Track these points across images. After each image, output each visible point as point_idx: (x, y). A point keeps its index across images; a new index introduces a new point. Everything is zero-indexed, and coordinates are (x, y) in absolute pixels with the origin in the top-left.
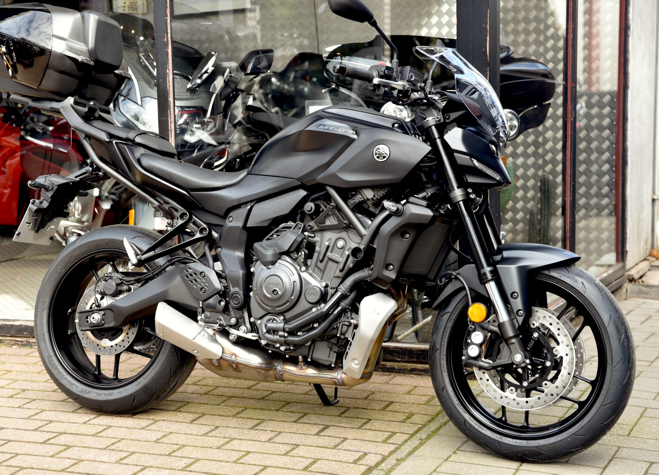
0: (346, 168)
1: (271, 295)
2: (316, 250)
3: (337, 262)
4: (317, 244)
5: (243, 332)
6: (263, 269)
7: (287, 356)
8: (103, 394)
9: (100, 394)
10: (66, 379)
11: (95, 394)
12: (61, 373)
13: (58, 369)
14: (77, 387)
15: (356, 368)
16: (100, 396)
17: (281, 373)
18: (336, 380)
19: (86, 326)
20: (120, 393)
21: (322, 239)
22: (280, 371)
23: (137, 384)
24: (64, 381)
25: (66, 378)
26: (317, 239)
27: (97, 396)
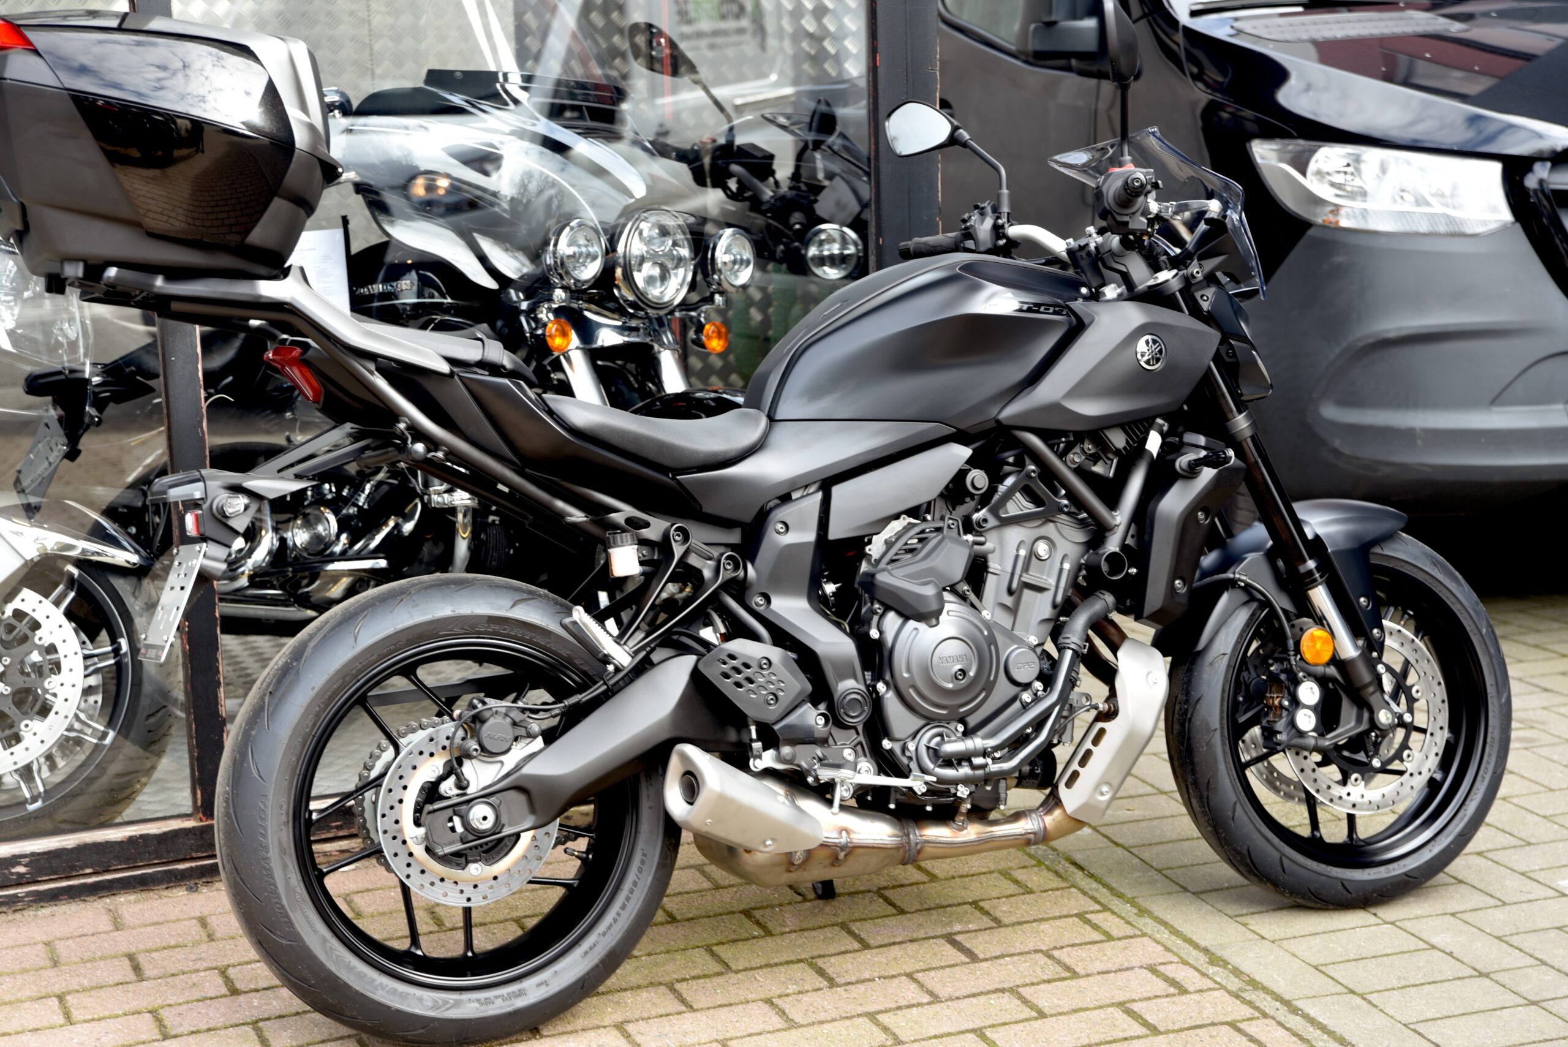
0: (1080, 390)
1: (952, 682)
2: (991, 570)
3: (1040, 589)
4: (990, 557)
5: (867, 775)
6: (916, 629)
7: (929, 808)
8: (496, 997)
9: (488, 1001)
10: (383, 988)
11: (476, 1005)
12: (365, 975)
13: (354, 967)
14: (420, 1000)
15: (1101, 802)
16: (491, 1006)
17: (919, 847)
18: (1032, 836)
19: (451, 843)
20: (545, 983)
21: (1001, 542)
22: (917, 844)
23: (586, 953)
24: (380, 992)
25: (381, 984)
26: (989, 546)
27: (484, 1007)
